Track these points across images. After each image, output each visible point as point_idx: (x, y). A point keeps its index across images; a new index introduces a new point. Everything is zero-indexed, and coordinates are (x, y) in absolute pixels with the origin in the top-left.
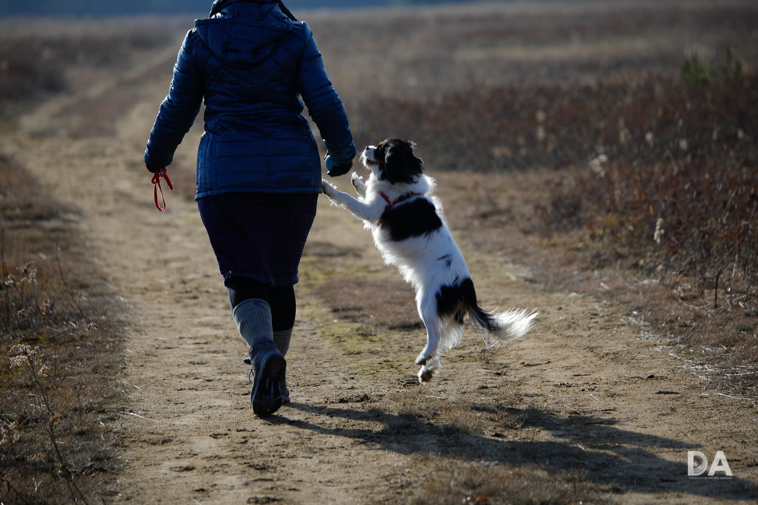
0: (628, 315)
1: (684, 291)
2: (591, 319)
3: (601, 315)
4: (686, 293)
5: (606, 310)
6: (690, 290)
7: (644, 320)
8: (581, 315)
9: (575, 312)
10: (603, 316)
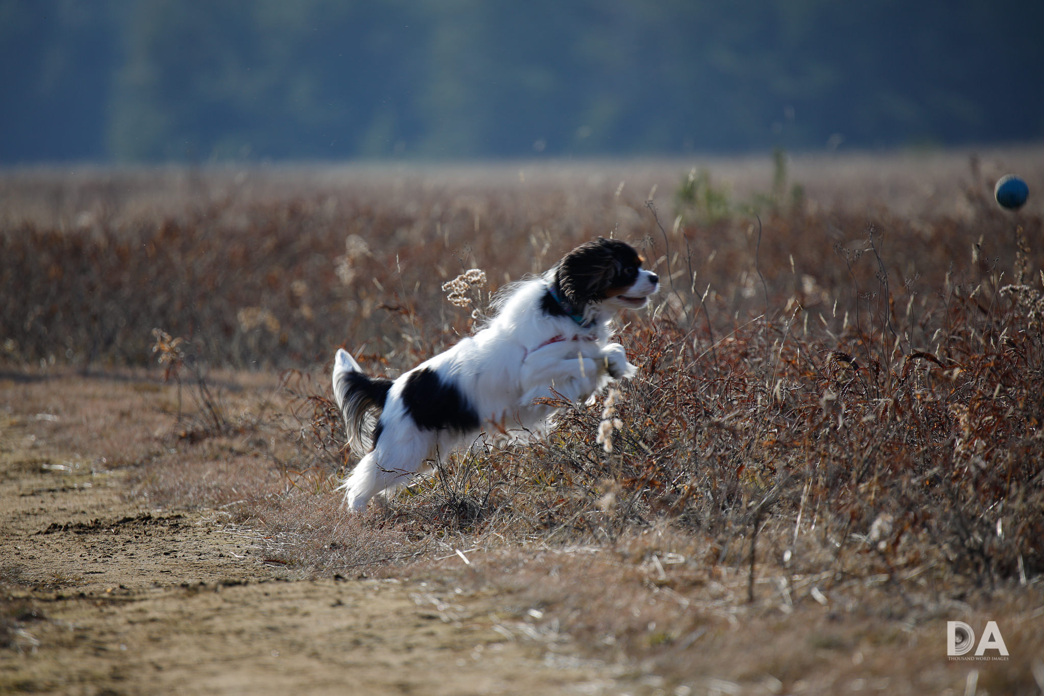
0: (517, 618)
1: (667, 568)
2: (418, 626)
3: (444, 618)
4: (673, 574)
5: (459, 608)
6: (684, 566)
7: (560, 631)
8: (393, 618)
9: (377, 612)
10: (450, 622)
